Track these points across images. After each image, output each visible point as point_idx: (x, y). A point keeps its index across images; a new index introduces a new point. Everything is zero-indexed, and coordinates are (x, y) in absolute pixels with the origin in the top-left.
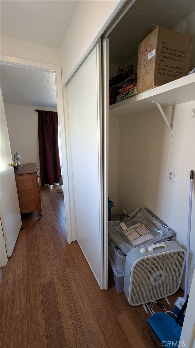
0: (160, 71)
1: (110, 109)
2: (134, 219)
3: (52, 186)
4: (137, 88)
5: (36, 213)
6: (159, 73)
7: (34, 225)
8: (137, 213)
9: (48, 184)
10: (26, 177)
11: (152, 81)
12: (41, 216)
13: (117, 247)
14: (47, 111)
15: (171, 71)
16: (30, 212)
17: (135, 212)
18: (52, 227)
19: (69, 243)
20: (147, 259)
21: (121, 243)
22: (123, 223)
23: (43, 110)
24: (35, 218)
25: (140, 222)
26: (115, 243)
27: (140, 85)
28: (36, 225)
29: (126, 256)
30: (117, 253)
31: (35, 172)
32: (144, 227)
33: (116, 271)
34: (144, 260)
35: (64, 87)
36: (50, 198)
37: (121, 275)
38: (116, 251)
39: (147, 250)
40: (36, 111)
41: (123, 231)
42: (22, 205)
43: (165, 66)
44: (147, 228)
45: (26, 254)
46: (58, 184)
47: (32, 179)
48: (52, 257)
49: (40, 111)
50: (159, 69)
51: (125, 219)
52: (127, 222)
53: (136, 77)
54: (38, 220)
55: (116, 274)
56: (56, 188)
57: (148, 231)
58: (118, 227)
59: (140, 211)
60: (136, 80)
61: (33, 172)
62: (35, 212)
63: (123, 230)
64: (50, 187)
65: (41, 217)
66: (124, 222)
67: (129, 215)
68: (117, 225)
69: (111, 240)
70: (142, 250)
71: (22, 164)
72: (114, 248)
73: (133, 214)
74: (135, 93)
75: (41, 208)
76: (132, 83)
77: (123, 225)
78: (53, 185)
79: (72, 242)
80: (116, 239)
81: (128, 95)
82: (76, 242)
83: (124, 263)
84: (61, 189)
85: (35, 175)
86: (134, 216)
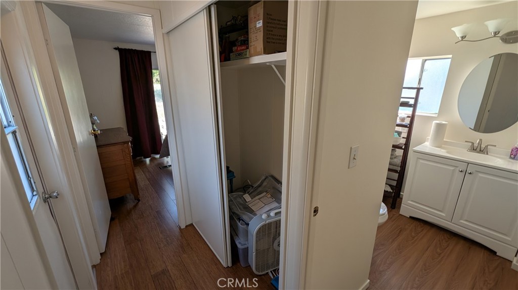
0: (269, 40)
1: (221, 66)
2: (260, 189)
3: (148, 160)
4: (249, 52)
5: (130, 197)
6: (268, 42)
7: (129, 212)
8: (262, 183)
9: (143, 157)
10: (113, 148)
11: (261, 49)
12: (139, 200)
13: (240, 219)
14: (134, 49)
15: (279, 40)
16: (121, 196)
17: (260, 181)
18: (157, 212)
19: (182, 228)
20: (268, 224)
21: (244, 214)
22: (247, 195)
23: (127, 48)
24: (130, 205)
25: (266, 192)
26: (238, 215)
27: (252, 49)
28: (133, 213)
29: (248, 224)
30: (239, 224)
31: (126, 140)
32: (269, 196)
33: (240, 243)
34: (265, 225)
35: (165, 35)
36: (148, 176)
37: (246, 246)
38: (238, 222)
39: (269, 216)
40: (116, 49)
41: (247, 204)
42: (109, 187)
43: (273, 35)
44: (272, 196)
45: (125, 246)
46: (158, 156)
47: (122, 151)
48: (162, 245)
49: (121, 49)
50: (267, 38)
51: (248, 190)
52: (251, 193)
53: (248, 38)
54: (135, 206)
55: (239, 246)
56: (156, 162)
57: (274, 199)
58: (241, 199)
59: (265, 179)
60: (248, 41)
61: (123, 141)
62: (128, 196)
63: (246, 202)
64: (145, 162)
65: (138, 203)
66: (248, 193)
67: (254, 186)
68: (240, 197)
69: (233, 213)
70: (264, 216)
71: (101, 131)
72: (236, 220)
73: (259, 183)
74: (248, 56)
75: (138, 190)
76: (245, 44)
77: (247, 197)
78: (150, 158)
79: (186, 226)
80: (238, 211)
81: (241, 56)
82: (192, 225)
83: (246, 232)
84: (163, 163)
85: (126, 145)
86: (260, 186)
